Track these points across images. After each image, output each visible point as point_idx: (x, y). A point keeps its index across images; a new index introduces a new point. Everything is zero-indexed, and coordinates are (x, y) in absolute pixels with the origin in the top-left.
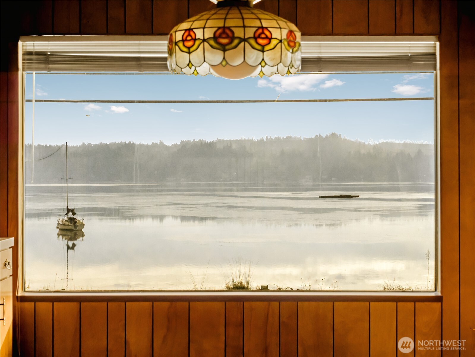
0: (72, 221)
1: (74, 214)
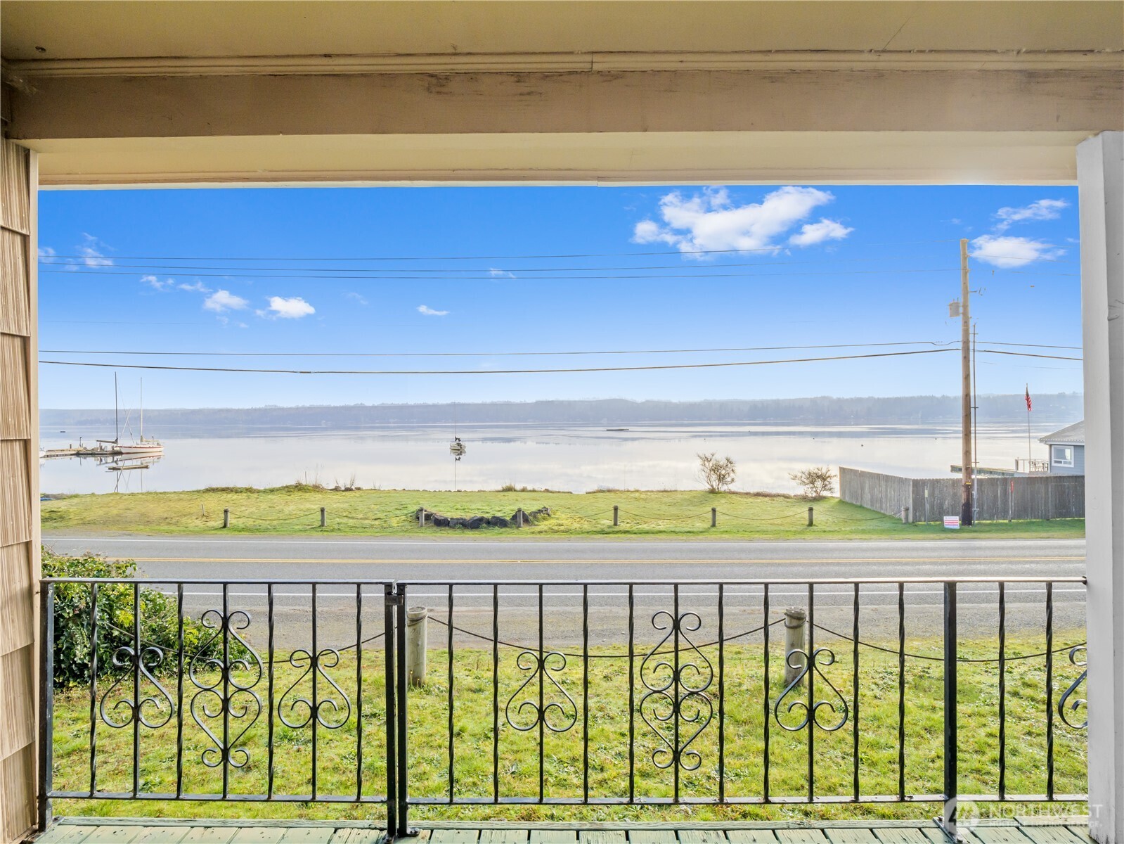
0: (459, 445)
1: (459, 440)
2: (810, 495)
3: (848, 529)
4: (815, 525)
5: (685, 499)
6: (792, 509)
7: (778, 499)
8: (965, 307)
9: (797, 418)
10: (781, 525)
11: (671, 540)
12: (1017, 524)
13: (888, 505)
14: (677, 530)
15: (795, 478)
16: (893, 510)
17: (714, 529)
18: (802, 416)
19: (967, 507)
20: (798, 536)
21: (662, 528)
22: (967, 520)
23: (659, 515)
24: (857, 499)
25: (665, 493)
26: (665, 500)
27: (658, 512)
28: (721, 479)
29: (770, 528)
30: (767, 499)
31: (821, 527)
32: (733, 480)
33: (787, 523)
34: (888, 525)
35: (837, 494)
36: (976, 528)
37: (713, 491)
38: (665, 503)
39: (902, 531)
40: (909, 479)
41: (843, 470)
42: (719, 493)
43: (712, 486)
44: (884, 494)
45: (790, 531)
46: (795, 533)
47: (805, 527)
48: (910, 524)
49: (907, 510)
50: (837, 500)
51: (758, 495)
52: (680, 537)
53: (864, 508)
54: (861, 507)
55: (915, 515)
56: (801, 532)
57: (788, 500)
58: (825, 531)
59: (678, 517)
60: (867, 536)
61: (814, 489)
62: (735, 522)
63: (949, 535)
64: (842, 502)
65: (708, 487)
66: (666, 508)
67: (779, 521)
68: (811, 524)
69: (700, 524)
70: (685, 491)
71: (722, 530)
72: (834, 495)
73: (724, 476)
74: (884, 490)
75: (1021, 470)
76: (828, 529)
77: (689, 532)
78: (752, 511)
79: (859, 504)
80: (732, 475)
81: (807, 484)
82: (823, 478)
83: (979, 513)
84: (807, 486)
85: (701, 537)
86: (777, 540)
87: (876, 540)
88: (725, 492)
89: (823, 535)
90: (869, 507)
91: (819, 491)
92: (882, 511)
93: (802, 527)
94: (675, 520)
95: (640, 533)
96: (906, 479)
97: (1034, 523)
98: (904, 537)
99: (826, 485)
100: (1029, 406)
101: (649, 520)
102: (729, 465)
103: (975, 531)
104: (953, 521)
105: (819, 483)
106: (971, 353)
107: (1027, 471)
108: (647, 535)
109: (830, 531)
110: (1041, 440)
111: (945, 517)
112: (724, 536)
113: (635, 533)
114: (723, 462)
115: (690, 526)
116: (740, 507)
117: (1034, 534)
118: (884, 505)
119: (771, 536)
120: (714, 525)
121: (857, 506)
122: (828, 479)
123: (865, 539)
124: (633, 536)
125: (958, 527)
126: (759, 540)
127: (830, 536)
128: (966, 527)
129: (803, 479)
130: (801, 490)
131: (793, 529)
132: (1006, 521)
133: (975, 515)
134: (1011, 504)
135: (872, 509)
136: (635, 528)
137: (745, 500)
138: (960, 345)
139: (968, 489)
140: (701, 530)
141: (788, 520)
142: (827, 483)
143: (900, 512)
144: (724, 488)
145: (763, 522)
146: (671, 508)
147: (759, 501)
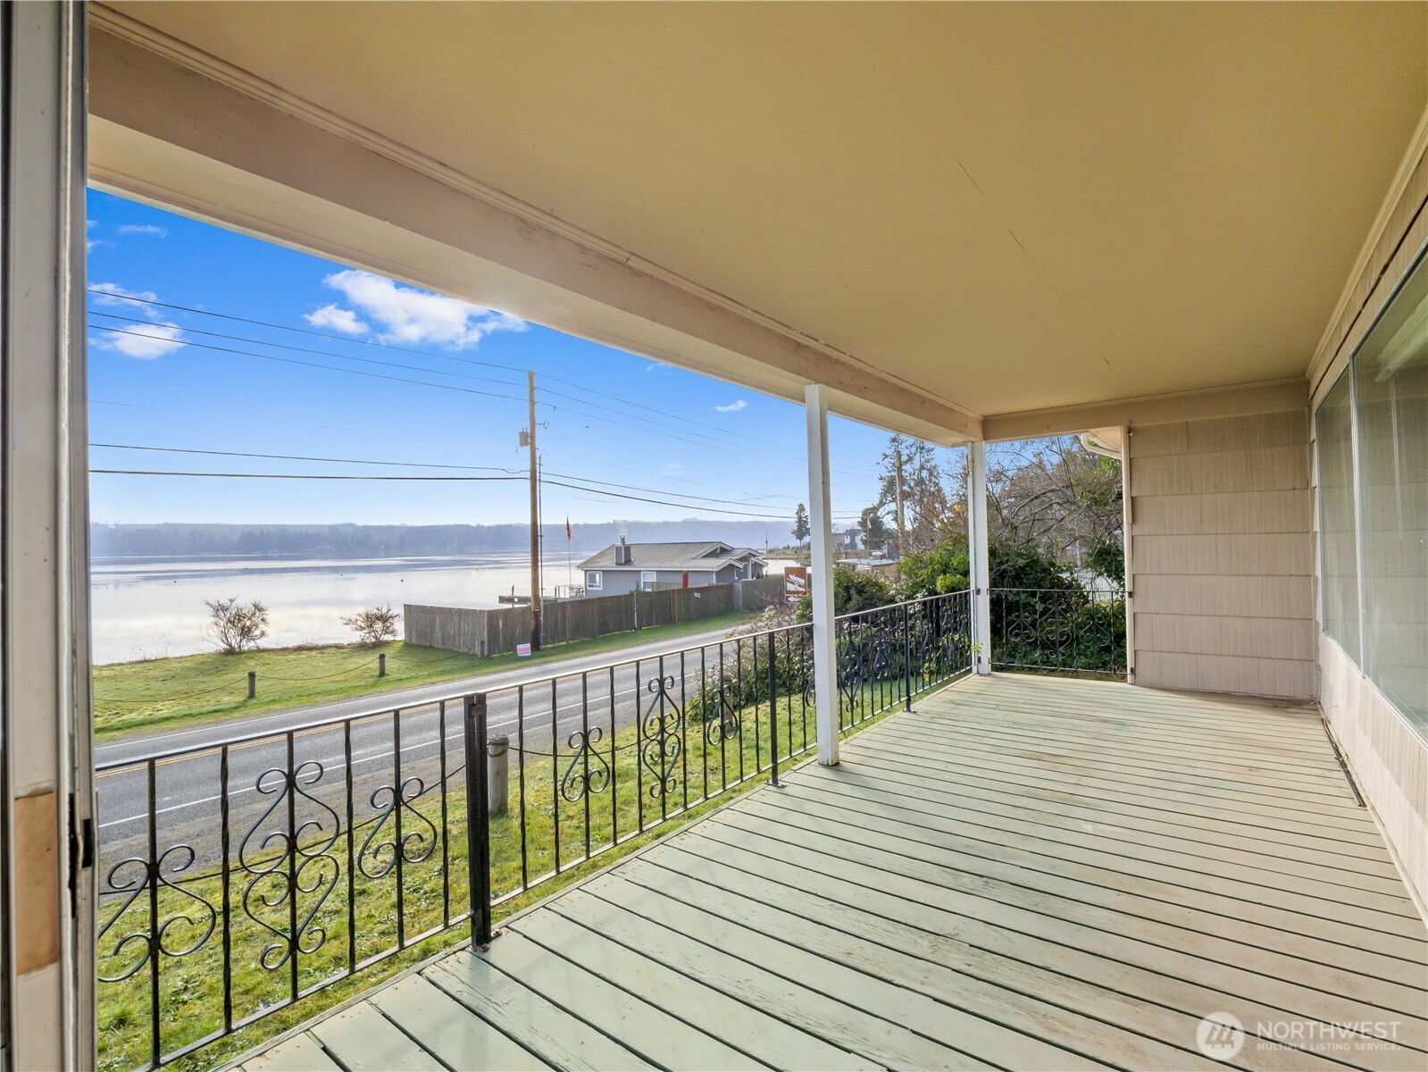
2: (368, 641)
3: (425, 673)
4: (387, 675)
5: (188, 668)
6: (353, 660)
7: (329, 650)
8: (533, 437)
9: (311, 550)
10: (345, 681)
11: (192, 727)
12: (574, 644)
13: (462, 641)
14: (194, 711)
15: (349, 622)
16: (467, 646)
17: (253, 701)
18: (318, 547)
19: (536, 632)
20: (371, 691)
21: (165, 713)
22: (536, 647)
23: (151, 696)
24: (426, 639)
25: (147, 665)
26: (151, 673)
27: (148, 693)
28: (246, 632)
29: (334, 687)
30: (314, 653)
31: (394, 676)
32: (263, 634)
33: (351, 678)
34: (465, 663)
35: (401, 636)
36: (543, 653)
37: (230, 652)
38: (155, 678)
39: (481, 666)
40: (485, 611)
41: (408, 608)
42: (241, 653)
43: (230, 645)
44: (457, 629)
45: (359, 686)
46: (366, 687)
47: (375, 679)
48: (485, 658)
49: (483, 643)
50: (401, 643)
51: (300, 649)
52: (203, 720)
53: (435, 648)
54: (431, 647)
55: (490, 649)
56: (374, 685)
57: (342, 651)
58: (400, 680)
59: (187, 695)
60: (449, 677)
61: (373, 634)
62: (281, 687)
63: (525, 663)
64: (408, 645)
65: (223, 646)
66: (159, 684)
67: (341, 677)
68: (382, 674)
69: (228, 698)
70: (182, 657)
71: (266, 700)
72: (397, 639)
73: (249, 629)
74: (457, 625)
75: (562, 596)
76: (403, 677)
77: (216, 711)
78: (299, 670)
79: (428, 644)
80: (262, 627)
81: (364, 628)
82: (384, 619)
83: (545, 638)
84: (364, 631)
85: (237, 714)
86: (349, 698)
87: (459, 679)
88: (250, 651)
89: (400, 684)
90: (440, 646)
91: (379, 636)
92: (455, 649)
93: (373, 680)
94: (183, 699)
95: (129, 727)
96: (480, 611)
97: (585, 641)
98: (485, 671)
99: (388, 628)
100: (569, 536)
101: (136, 706)
102: (258, 614)
103: (544, 656)
104: (524, 649)
105: (379, 626)
106: (538, 483)
107: (567, 596)
108: (143, 728)
109: (407, 679)
110: (578, 567)
111: (518, 646)
112: (272, 707)
113: (118, 729)
114: (248, 610)
115: (213, 702)
116: (280, 667)
117: (589, 651)
118: (457, 642)
119: (338, 696)
120: (252, 695)
121: (426, 647)
122: (391, 620)
123: (449, 680)
124: (114, 733)
125: (530, 654)
126: (324, 703)
127: (408, 684)
128: (535, 653)
129: (359, 623)
130: (356, 637)
131: (363, 683)
132: (565, 643)
133: (542, 641)
134: (569, 625)
135: (443, 648)
136: (115, 721)
137: (284, 657)
138: (528, 475)
139: (537, 615)
140: (233, 705)
141: (352, 673)
142: (388, 625)
143: (474, 646)
144: (248, 645)
145: (320, 680)
146: (169, 684)
147: (304, 656)
